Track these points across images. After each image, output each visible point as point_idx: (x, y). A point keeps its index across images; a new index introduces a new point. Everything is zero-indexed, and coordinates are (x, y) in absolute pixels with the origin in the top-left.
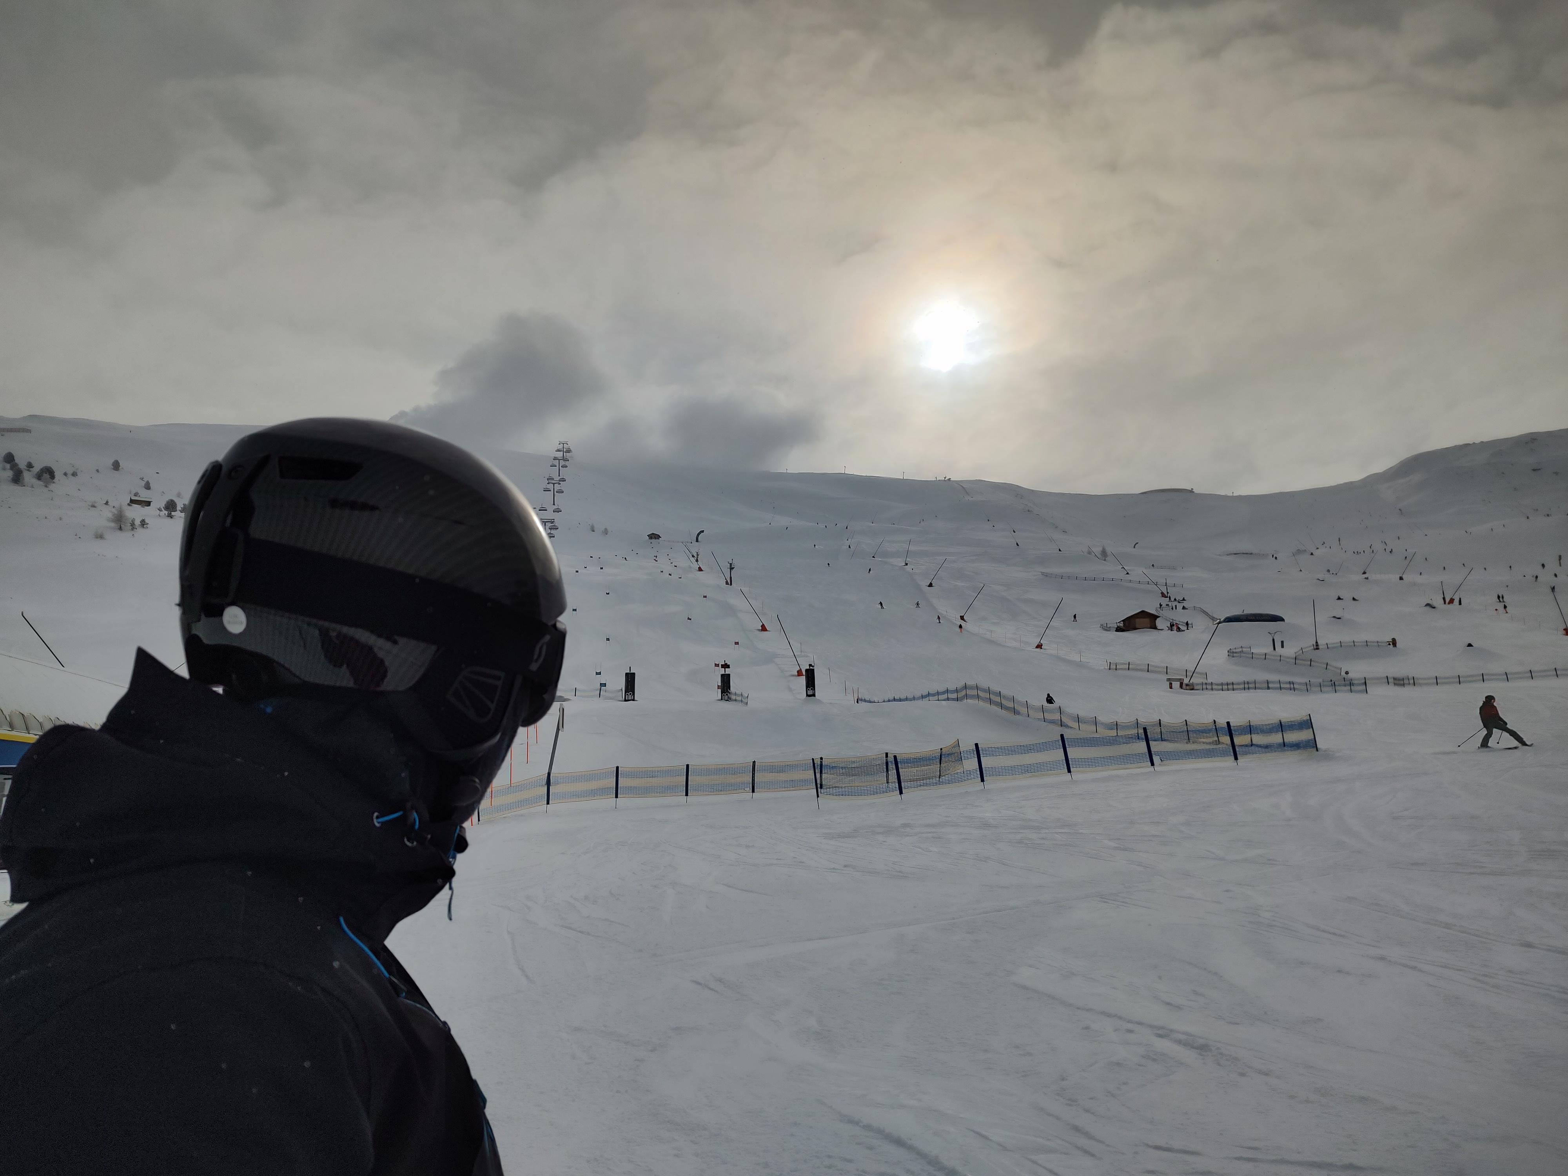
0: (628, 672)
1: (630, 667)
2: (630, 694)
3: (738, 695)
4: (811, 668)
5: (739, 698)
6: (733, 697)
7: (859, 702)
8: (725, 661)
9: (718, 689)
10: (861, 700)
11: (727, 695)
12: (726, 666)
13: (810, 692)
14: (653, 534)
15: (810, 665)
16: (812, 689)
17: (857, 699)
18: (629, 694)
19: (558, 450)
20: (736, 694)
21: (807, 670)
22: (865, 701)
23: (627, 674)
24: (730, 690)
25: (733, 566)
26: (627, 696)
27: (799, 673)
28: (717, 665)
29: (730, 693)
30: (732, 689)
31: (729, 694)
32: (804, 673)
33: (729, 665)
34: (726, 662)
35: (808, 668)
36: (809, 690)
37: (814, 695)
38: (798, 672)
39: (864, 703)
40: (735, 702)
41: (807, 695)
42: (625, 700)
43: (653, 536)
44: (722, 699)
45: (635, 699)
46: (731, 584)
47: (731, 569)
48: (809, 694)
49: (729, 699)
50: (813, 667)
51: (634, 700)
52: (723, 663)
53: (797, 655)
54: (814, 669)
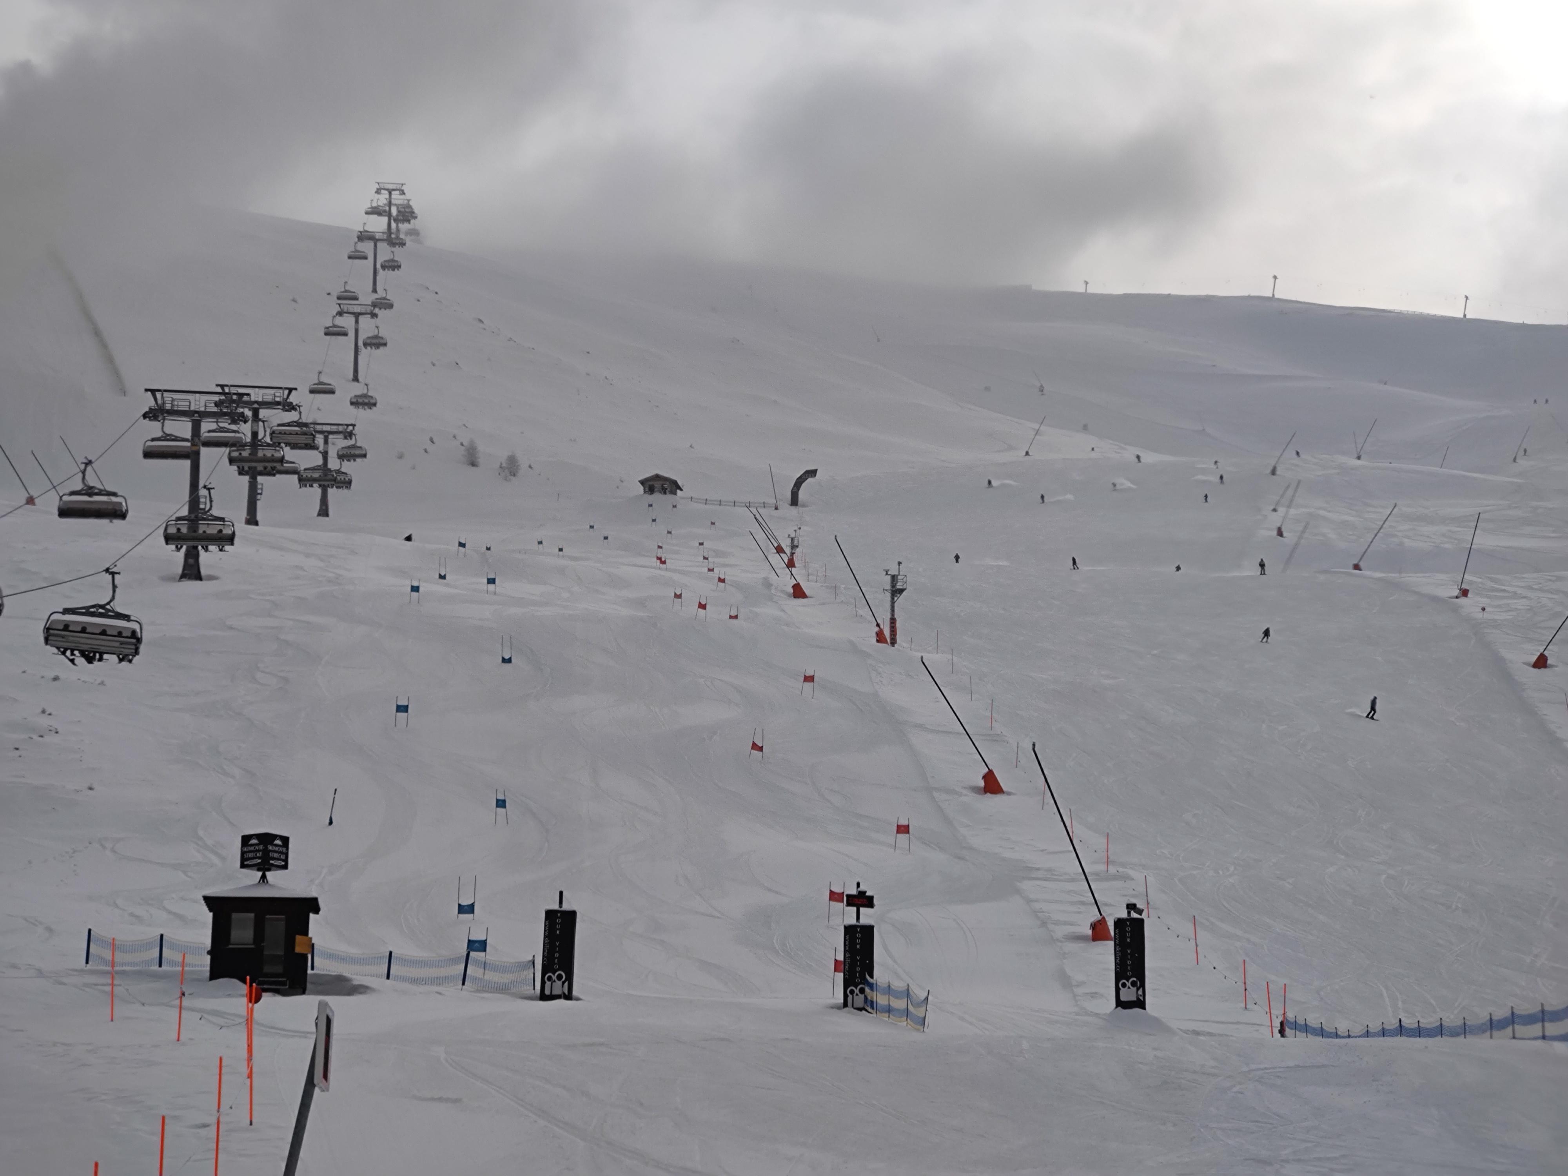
0: (556, 907)
1: (561, 893)
2: (559, 977)
3: (898, 995)
4: (1134, 915)
5: (899, 1004)
6: (881, 1000)
7: (1288, 1031)
8: (858, 885)
9: (836, 970)
10: (1295, 1026)
11: (862, 991)
12: (861, 900)
13: (1128, 995)
14: (657, 477)
15: (1131, 907)
16: (1134, 984)
17: (1282, 1024)
18: (554, 977)
19: (375, 211)
20: (889, 990)
21: (1119, 923)
22: (1306, 1029)
23: (550, 915)
24: (872, 976)
25: (899, 586)
26: (548, 984)
27: (1098, 931)
28: (834, 896)
29: (871, 986)
30: (880, 975)
31: (867, 990)
32: (1112, 933)
33: (871, 899)
34: (862, 888)
35: (1124, 914)
36: (1124, 985)
37: (1140, 1004)
38: (1094, 926)
39: (1301, 1036)
40: (884, 1017)
41: (1120, 1004)
42: (544, 997)
43: (657, 485)
44: (845, 1004)
45: (575, 993)
46: (893, 642)
47: (896, 592)
48: (1123, 998)
49: (868, 1006)
50: (1140, 912)
51: (568, 997)
52: (854, 892)
53: (1097, 874)
54: (1142, 921)
